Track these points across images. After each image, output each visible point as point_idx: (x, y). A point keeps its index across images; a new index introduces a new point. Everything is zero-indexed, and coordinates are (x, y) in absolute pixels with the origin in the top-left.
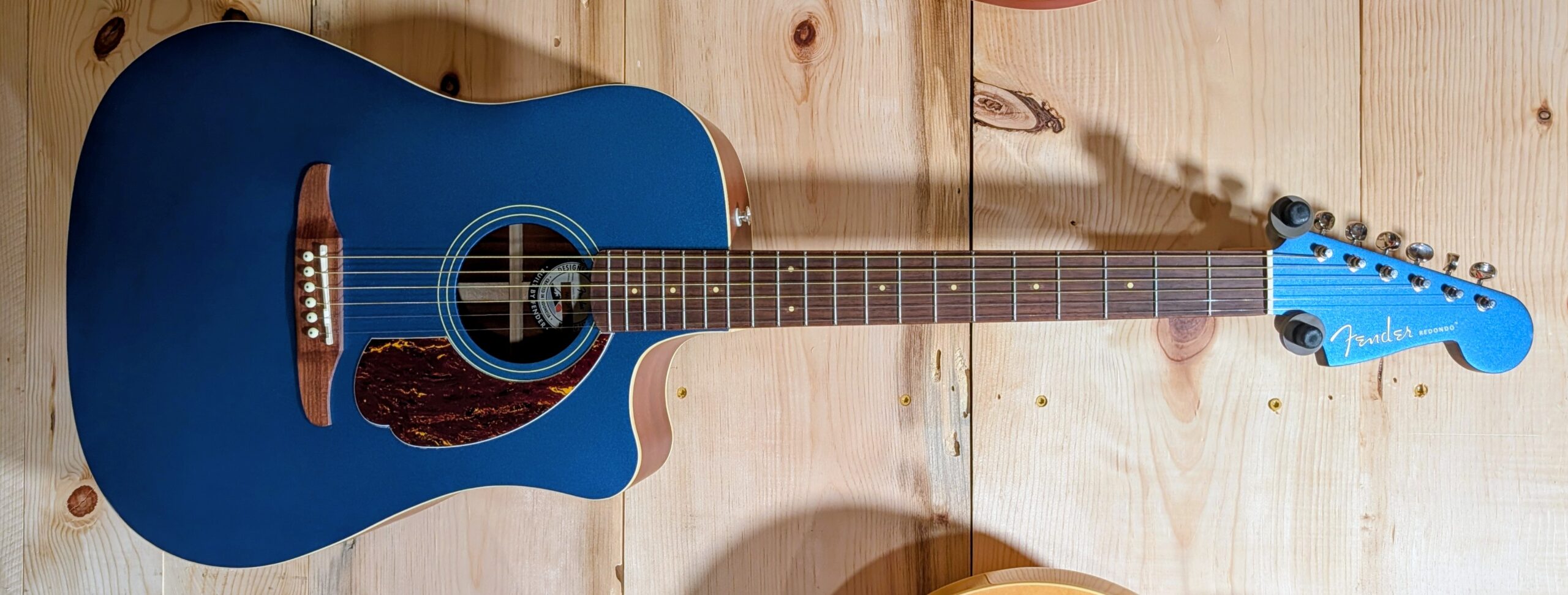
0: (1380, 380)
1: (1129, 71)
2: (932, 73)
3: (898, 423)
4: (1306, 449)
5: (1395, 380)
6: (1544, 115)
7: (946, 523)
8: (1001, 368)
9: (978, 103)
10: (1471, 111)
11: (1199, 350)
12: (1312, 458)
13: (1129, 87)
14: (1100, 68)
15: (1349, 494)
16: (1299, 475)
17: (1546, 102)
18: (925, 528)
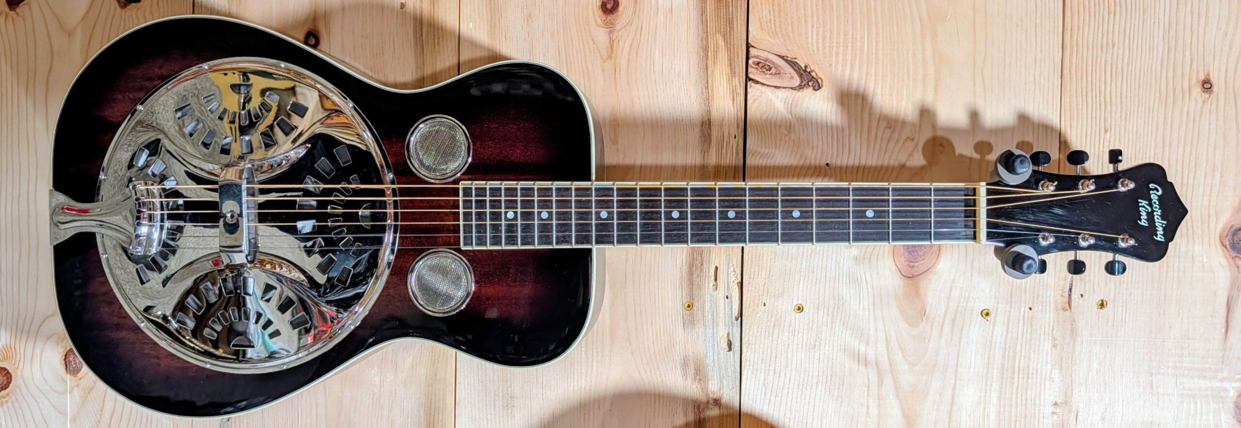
0: (1070, 295)
1: (877, 42)
2: (715, 39)
3: (682, 324)
4: (1010, 350)
5: (1082, 296)
6: (1207, 85)
7: (720, 404)
8: (767, 281)
9: (752, 65)
10: (1149, 82)
11: (926, 269)
12: (1015, 357)
13: (876, 55)
14: (853, 38)
15: (1043, 386)
16: (1003, 369)
17: (1208, 75)
18: (703, 410)
